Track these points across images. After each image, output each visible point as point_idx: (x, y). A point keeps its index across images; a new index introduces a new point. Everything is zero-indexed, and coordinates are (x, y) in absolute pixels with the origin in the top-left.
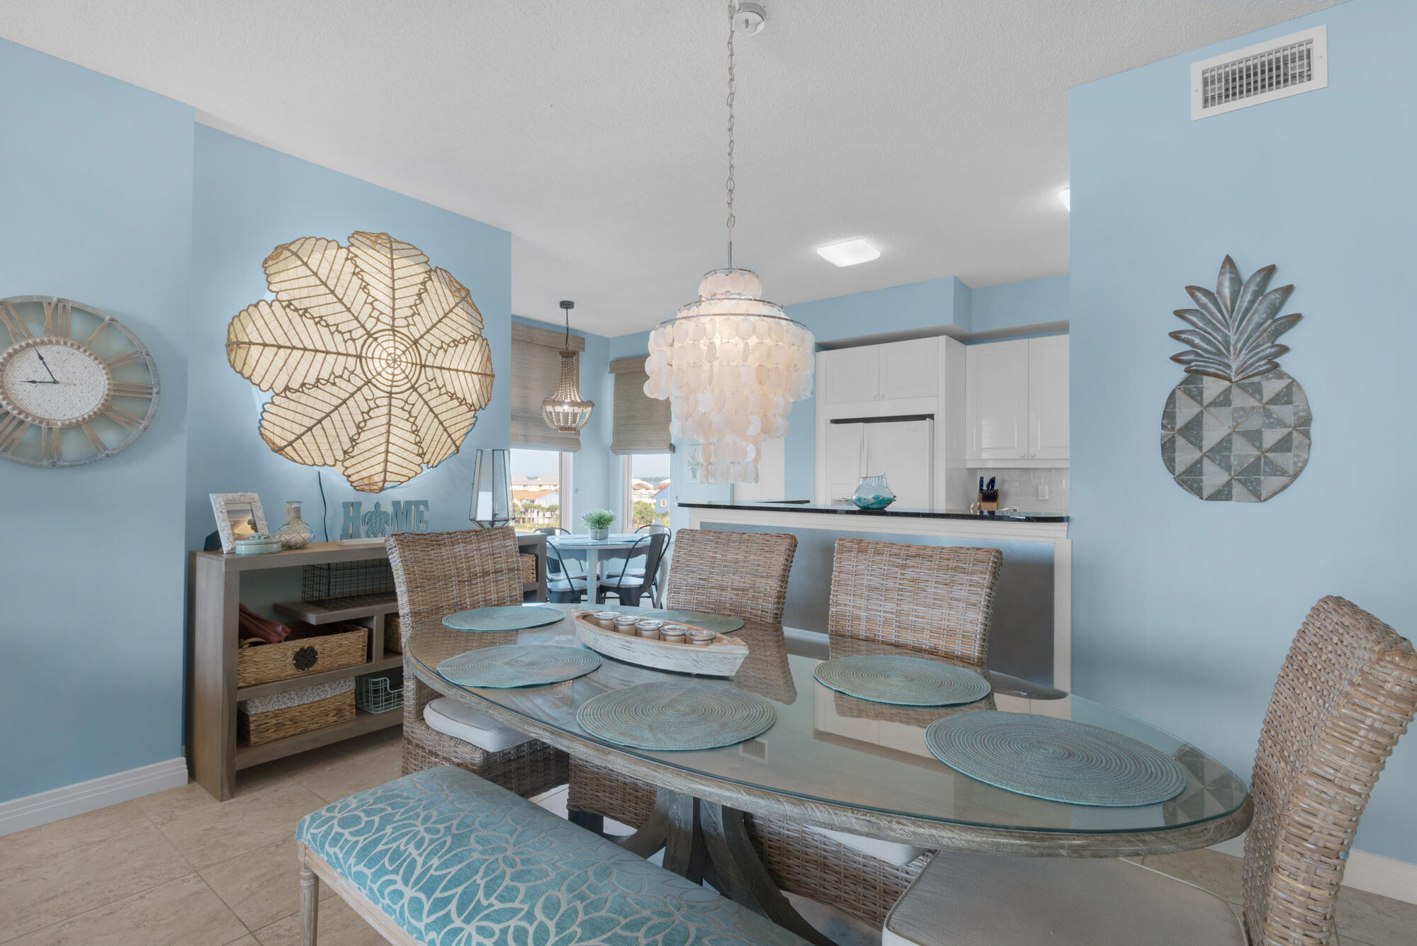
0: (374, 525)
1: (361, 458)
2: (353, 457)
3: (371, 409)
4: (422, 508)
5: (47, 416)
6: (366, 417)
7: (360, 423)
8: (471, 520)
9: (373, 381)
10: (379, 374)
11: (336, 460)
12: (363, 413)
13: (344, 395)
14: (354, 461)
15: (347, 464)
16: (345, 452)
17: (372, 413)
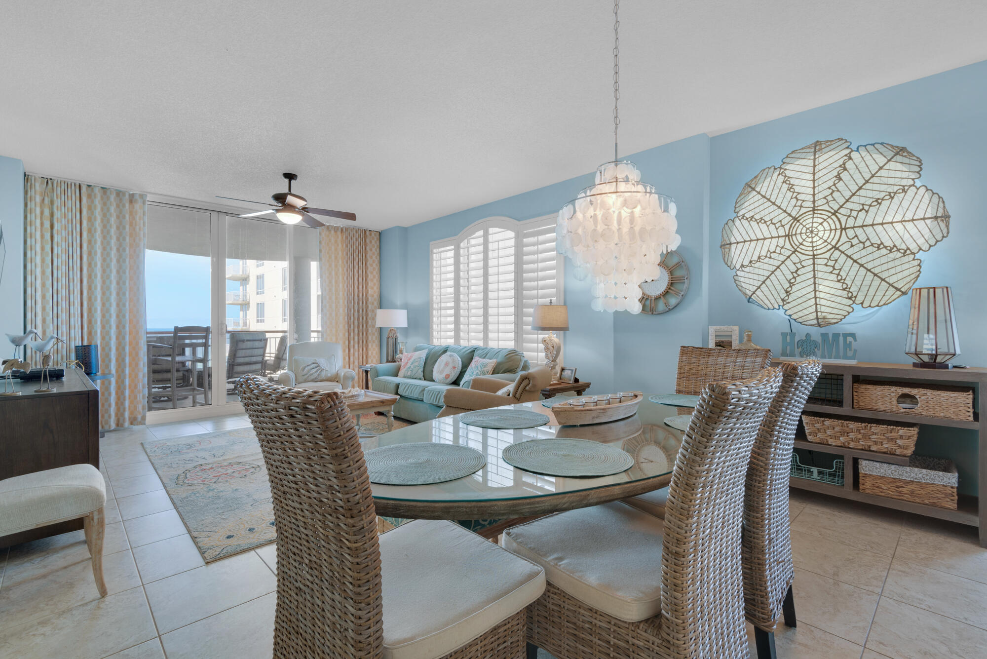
0: (805, 349)
1: (795, 303)
2: (789, 303)
3: (798, 269)
4: (850, 339)
5: (651, 294)
6: (795, 275)
7: (790, 280)
8: (906, 353)
9: (798, 249)
10: (801, 244)
11: (779, 306)
12: (792, 273)
13: (777, 263)
14: (790, 306)
15: (786, 307)
16: (783, 300)
17: (799, 272)
